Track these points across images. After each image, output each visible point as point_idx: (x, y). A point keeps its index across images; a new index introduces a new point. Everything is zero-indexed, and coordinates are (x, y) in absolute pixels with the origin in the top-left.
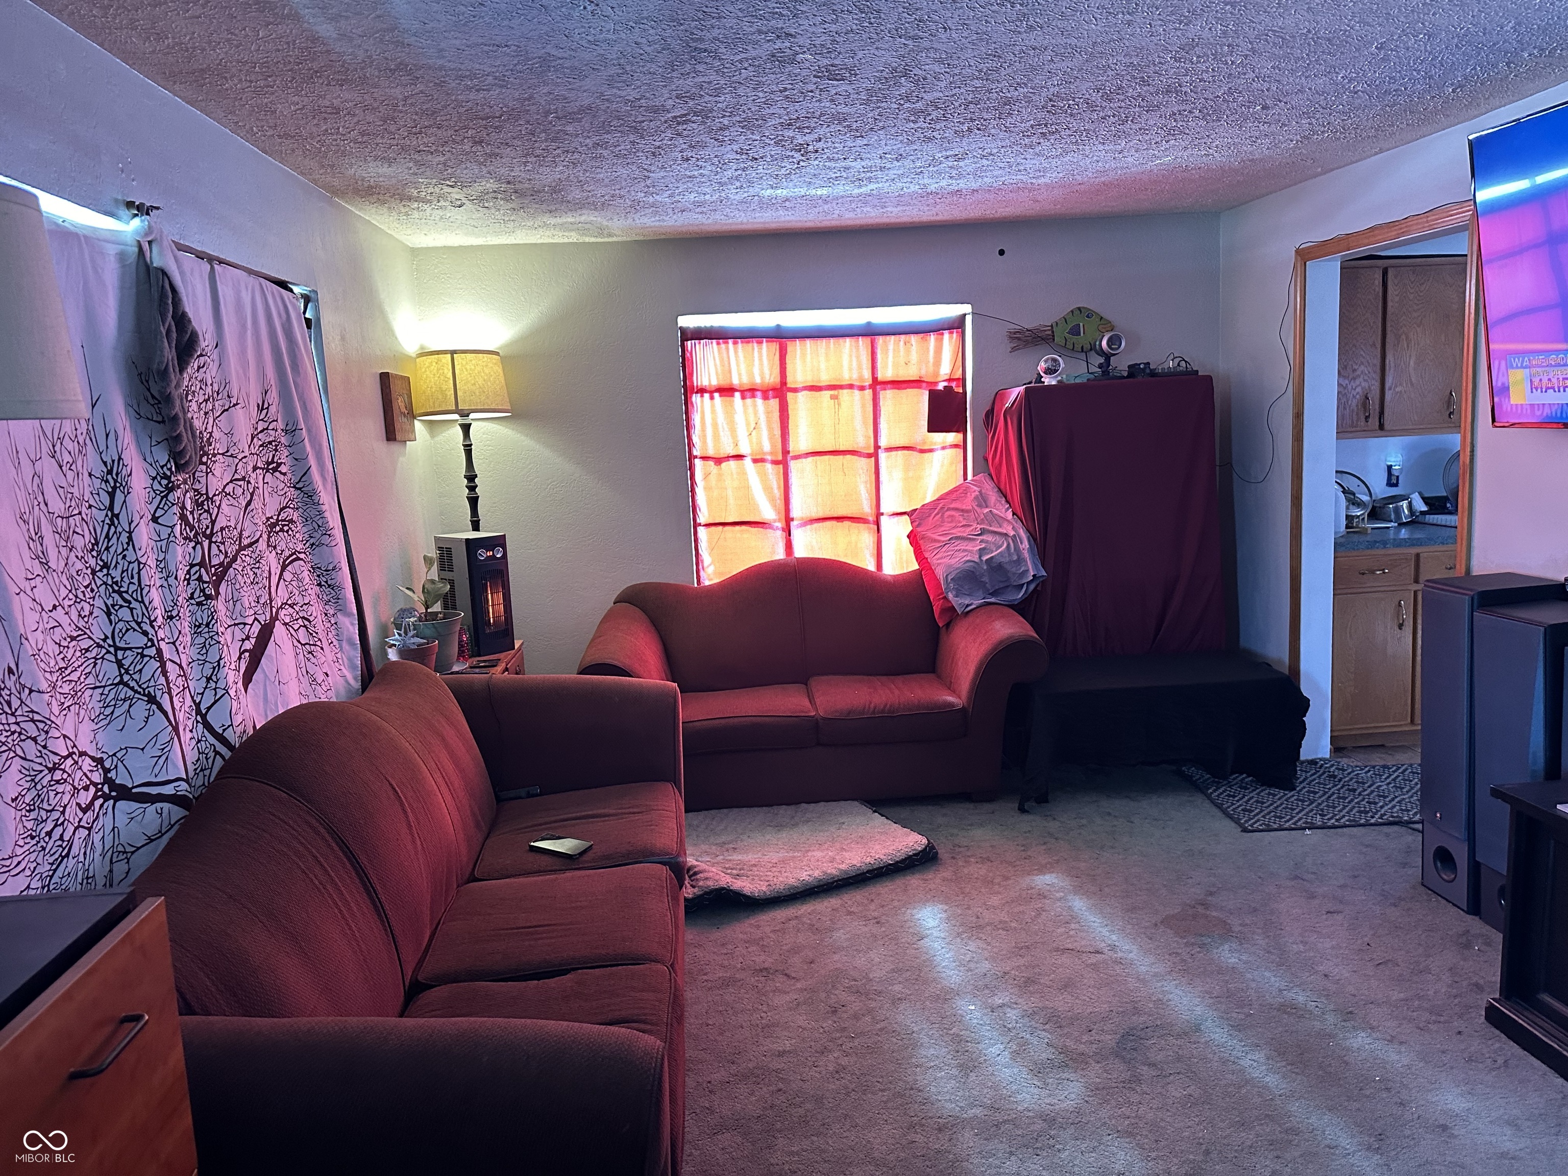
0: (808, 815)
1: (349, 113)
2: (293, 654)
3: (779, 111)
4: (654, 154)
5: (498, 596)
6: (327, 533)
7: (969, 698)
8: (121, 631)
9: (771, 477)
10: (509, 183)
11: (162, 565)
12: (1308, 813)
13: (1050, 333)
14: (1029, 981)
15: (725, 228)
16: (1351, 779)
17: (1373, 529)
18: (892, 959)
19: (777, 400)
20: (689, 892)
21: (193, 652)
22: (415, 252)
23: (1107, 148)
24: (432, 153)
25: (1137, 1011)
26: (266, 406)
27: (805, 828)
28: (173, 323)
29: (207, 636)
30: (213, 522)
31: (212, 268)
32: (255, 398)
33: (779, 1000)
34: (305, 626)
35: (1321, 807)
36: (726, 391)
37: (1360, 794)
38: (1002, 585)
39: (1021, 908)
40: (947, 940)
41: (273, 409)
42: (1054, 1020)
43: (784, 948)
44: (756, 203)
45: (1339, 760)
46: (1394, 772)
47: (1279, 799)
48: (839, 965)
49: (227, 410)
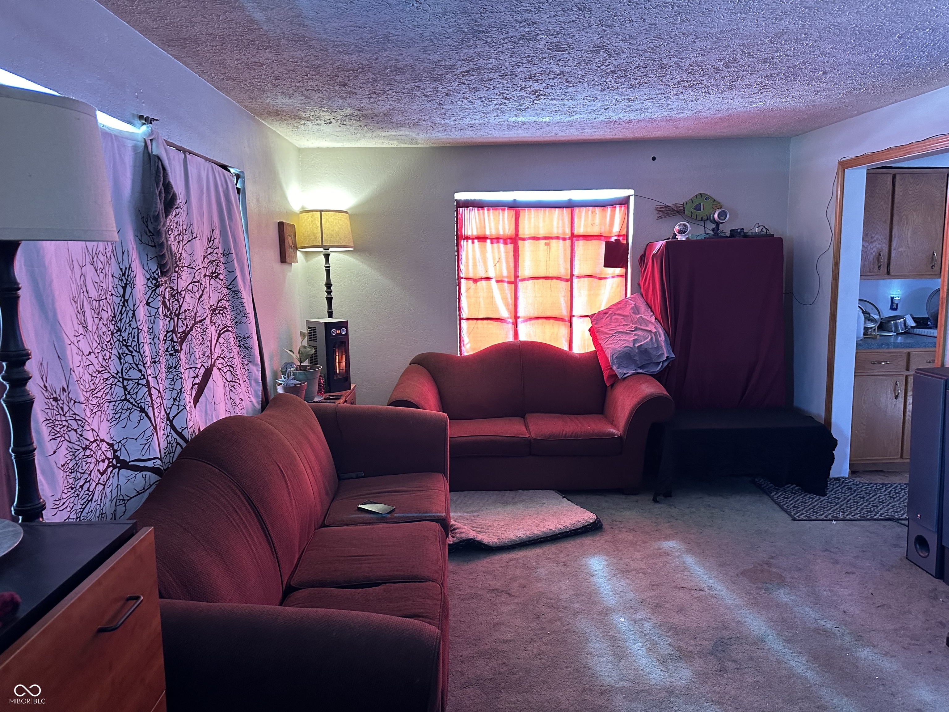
0: (524, 497)
1: (268, 66)
2: (223, 387)
3: (525, 69)
4: (447, 94)
5: (342, 358)
6: (245, 316)
7: (624, 431)
8: (126, 369)
9: (507, 291)
10: (359, 110)
11: (151, 331)
12: (834, 510)
13: (682, 208)
14: (658, 606)
15: (486, 140)
16: (862, 491)
17: (880, 336)
18: (574, 588)
19: (513, 245)
20: (450, 540)
21: (166, 383)
22: (300, 150)
23: (724, 96)
24: (315, 91)
25: (725, 627)
26: (212, 239)
27: (521, 505)
28: (163, 188)
29: (175, 374)
30: (180, 307)
31: (185, 156)
32: (207, 234)
33: (504, 609)
34: (230, 371)
35: (843, 507)
36: (482, 238)
37: (867, 501)
38: (647, 362)
39: (653, 561)
40: (608, 578)
41: (216, 241)
42: (673, 630)
43: (507, 577)
44: (506, 125)
45: (854, 478)
46: (889, 487)
47: (816, 501)
48: (540, 590)
49: (190, 241)
